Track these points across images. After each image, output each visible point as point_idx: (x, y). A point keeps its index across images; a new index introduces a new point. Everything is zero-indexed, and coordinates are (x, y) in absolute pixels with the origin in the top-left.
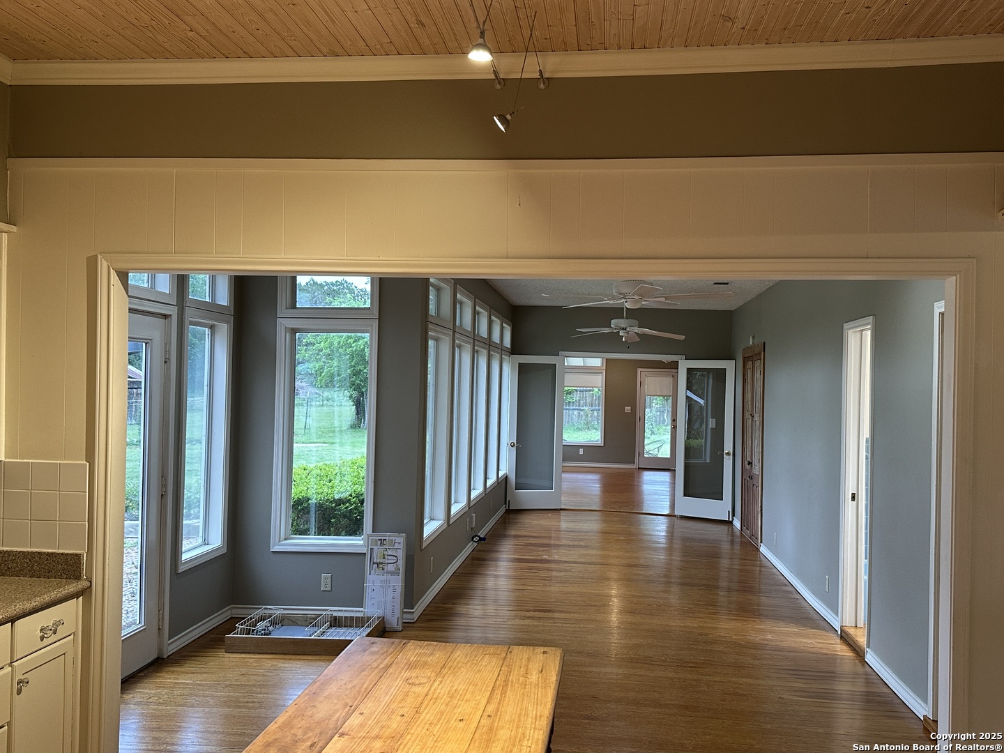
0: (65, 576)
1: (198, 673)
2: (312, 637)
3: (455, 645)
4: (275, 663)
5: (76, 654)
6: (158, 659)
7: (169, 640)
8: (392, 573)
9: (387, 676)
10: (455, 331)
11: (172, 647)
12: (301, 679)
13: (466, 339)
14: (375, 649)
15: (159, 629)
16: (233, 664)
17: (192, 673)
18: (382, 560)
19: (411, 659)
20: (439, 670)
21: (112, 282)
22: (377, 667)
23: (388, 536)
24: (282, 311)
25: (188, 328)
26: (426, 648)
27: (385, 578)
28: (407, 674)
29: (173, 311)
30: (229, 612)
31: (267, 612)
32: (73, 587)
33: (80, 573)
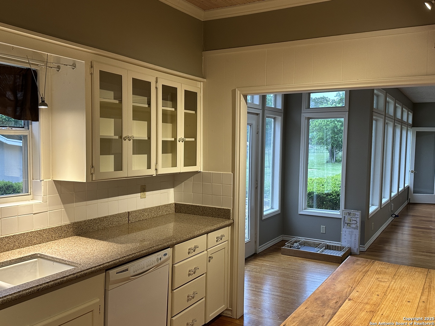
0: (224, 217)
1: (271, 261)
2: (318, 252)
3: (399, 265)
4: (303, 262)
5: (228, 248)
6: (255, 253)
7: (259, 246)
8: (354, 228)
9: (367, 276)
10: (386, 115)
11: (260, 249)
12: (315, 270)
13: (390, 119)
14: (359, 262)
15: (255, 242)
16: (284, 259)
17: (269, 261)
18: (349, 222)
19: (378, 269)
20: (393, 276)
21: (241, 100)
22: (361, 271)
23: (352, 211)
24: (304, 110)
25: (266, 119)
26: (384, 265)
27: (351, 230)
28: (377, 276)
29: (260, 112)
30: (282, 238)
31: (298, 239)
32: (227, 222)
33: (230, 217)
